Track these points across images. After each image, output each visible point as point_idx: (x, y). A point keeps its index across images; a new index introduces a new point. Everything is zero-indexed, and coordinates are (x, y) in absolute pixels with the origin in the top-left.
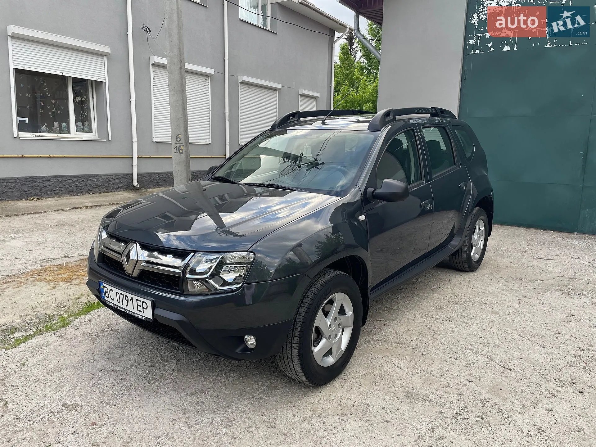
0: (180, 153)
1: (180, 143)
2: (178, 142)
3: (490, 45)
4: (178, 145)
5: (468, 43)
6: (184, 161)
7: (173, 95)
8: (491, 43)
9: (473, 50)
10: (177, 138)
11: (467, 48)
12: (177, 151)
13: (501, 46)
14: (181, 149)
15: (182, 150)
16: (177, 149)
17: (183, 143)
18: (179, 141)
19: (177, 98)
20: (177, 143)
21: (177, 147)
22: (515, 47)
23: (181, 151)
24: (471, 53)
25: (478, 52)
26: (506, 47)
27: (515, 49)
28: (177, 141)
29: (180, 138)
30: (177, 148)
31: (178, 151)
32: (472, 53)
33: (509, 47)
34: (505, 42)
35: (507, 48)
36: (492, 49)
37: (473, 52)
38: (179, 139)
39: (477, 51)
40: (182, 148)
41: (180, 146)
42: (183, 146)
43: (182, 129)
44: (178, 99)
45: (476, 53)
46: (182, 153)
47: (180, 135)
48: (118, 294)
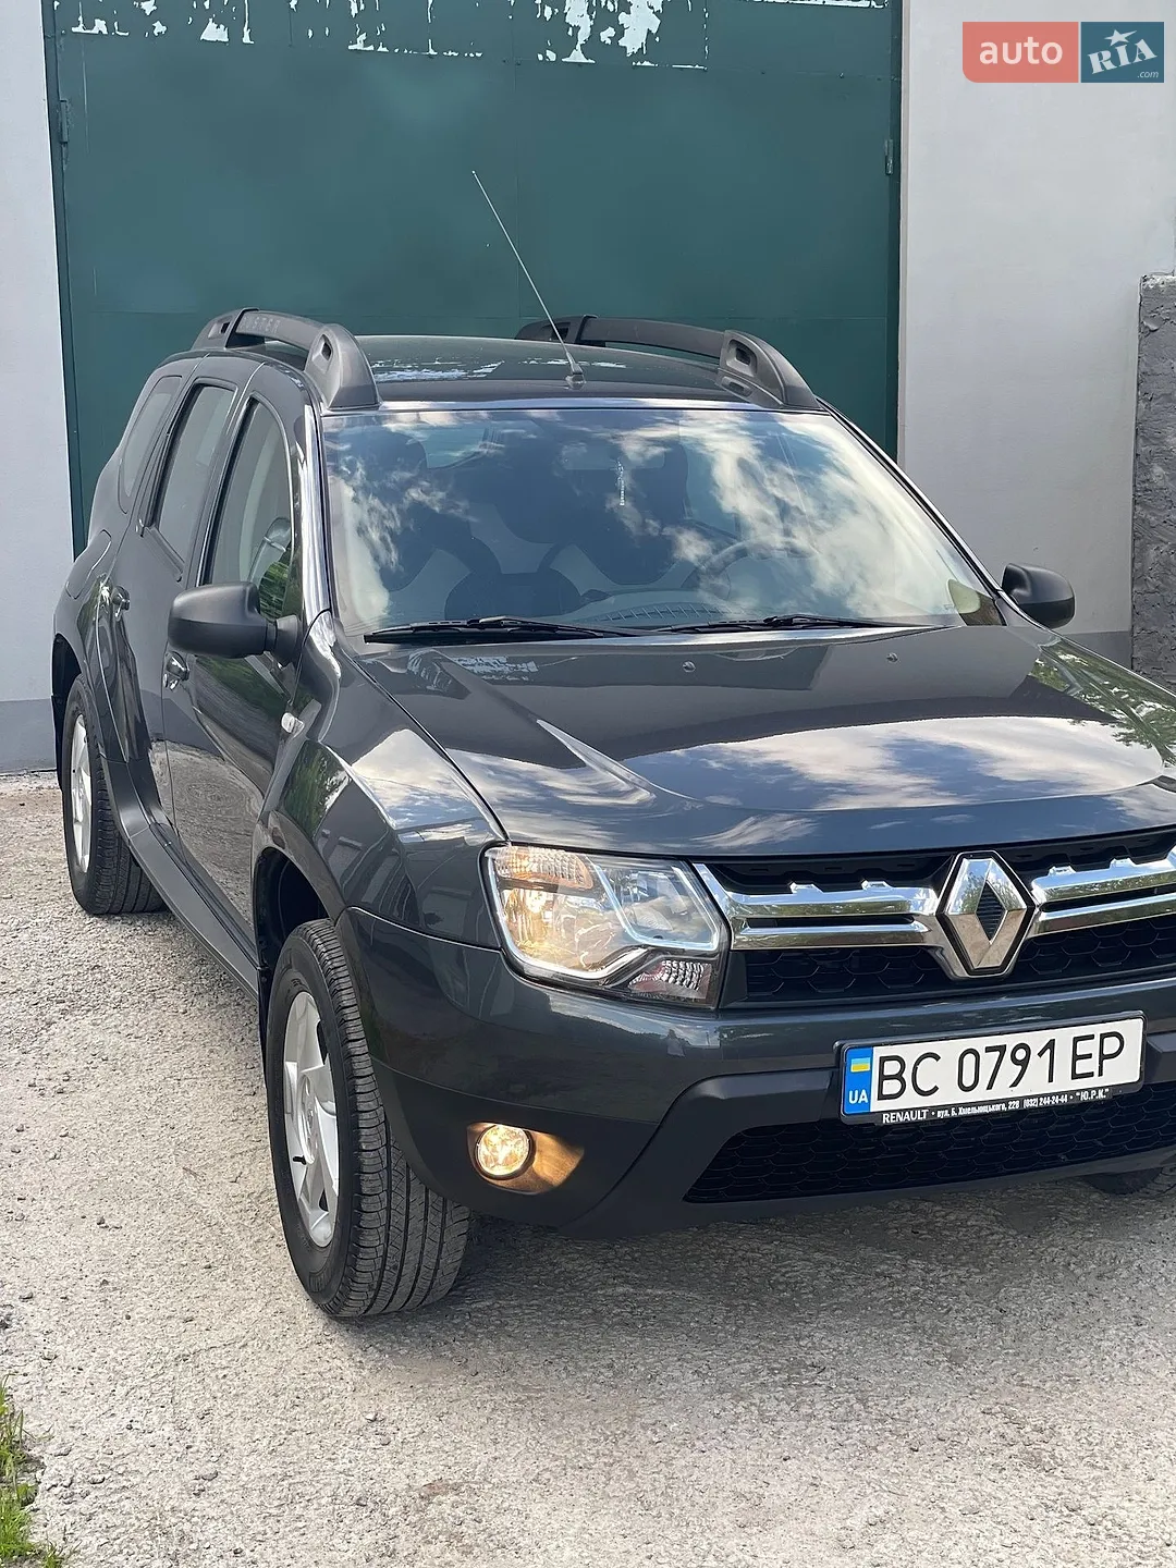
48: (970, 1058)
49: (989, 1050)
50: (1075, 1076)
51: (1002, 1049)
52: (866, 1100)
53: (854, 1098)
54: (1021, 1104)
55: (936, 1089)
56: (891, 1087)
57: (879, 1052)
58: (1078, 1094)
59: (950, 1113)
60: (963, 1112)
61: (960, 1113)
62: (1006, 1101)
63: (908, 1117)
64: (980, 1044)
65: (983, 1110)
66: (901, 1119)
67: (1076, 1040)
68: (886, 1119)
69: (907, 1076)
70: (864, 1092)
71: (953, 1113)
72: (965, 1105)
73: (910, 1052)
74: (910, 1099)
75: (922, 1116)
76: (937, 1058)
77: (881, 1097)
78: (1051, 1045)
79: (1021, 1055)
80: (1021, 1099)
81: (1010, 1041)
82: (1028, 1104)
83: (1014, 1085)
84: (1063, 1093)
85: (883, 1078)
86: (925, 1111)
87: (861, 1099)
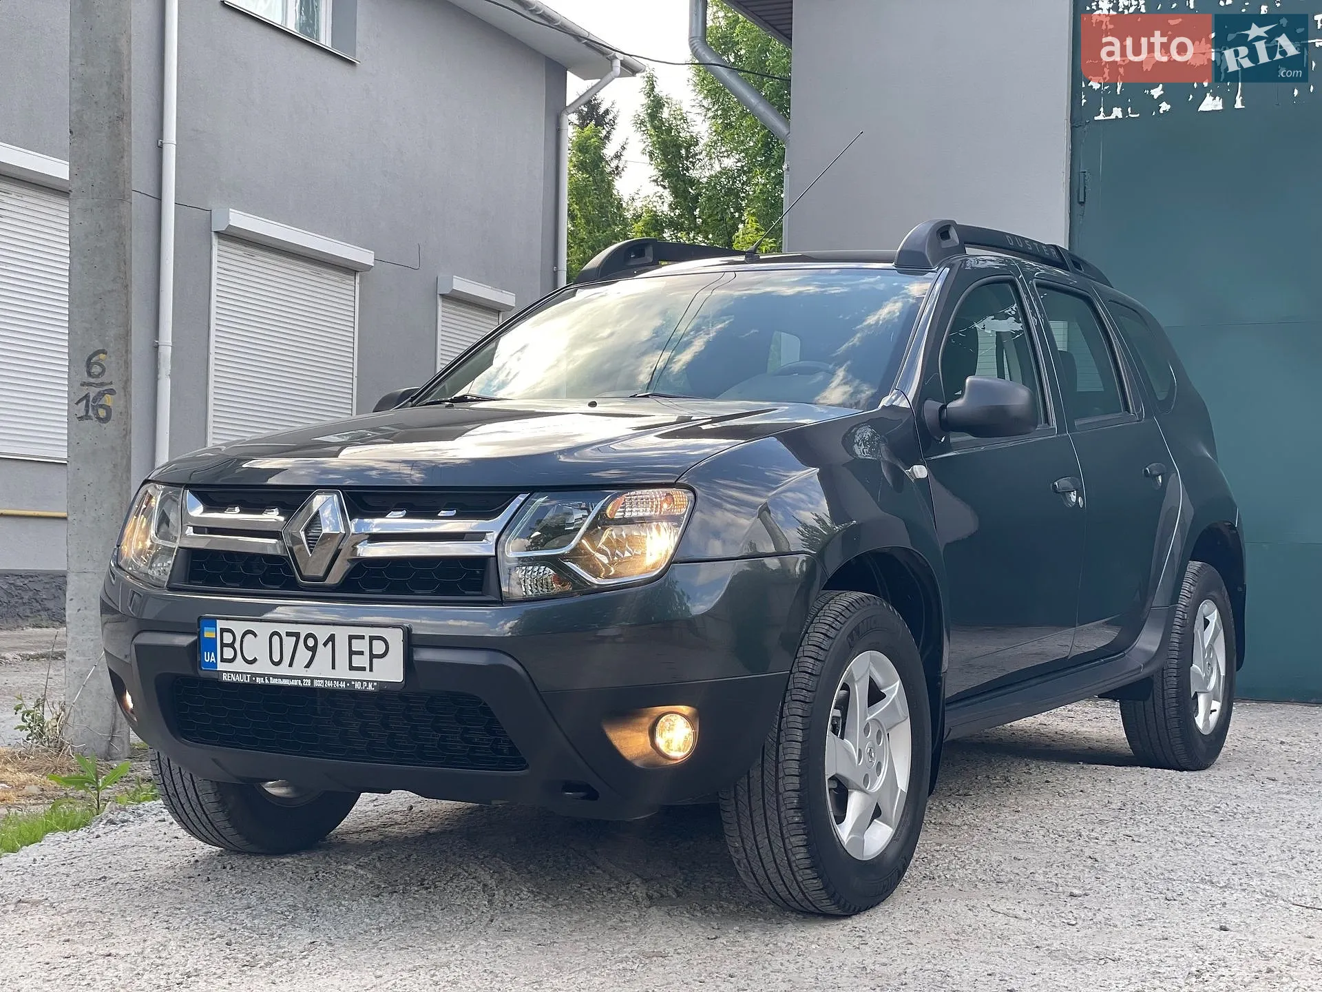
0: (99, 419)
1: (102, 384)
2: (92, 380)
3: (1157, 92)
4: (93, 392)
5: (1083, 86)
6: (113, 448)
7: (86, 210)
8: (1161, 85)
9: (1102, 109)
10: (89, 364)
11: (1084, 101)
12: (87, 411)
13: (1191, 97)
14: (101, 406)
15: (108, 410)
16: (87, 406)
17: (111, 383)
18: (97, 376)
19: (101, 222)
20: (90, 384)
21: (87, 397)
22: (1239, 99)
23: (102, 413)
24: (1096, 118)
25: (1120, 116)
26: (1209, 98)
27: (1238, 105)
28: (89, 374)
29: (100, 365)
30: (88, 402)
31: (91, 413)
32: (1101, 117)
33: (1218, 98)
34: (1206, 84)
35: (1211, 104)
36: (1165, 107)
37: (1102, 114)
38: (96, 370)
39: (1117, 112)
40: (108, 400)
41: (101, 394)
42: (111, 392)
43: (112, 332)
44: (102, 226)
45: (1113, 117)
46: (106, 420)
47: (104, 352)
48: (276, 639)
49: (289, 634)
50: (351, 668)
51: (297, 635)
52: (214, 660)
53: (208, 658)
54: (312, 683)
55: (255, 660)
56: (228, 653)
57: (221, 624)
58: (353, 683)
59: (264, 680)
60: (274, 681)
61: (271, 682)
62: (301, 678)
63: (239, 679)
64: (283, 629)
65: (286, 682)
66: (234, 679)
67: (351, 638)
68: (225, 677)
69: (237, 645)
70: (213, 653)
71: (267, 681)
72: (275, 676)
73: (239, 627)
74: (240, 665)
75: (247, 680)
76: (255, 635)
77: (223, 660)
78: (332, 638)
79: (311, 642)
80: (312, 679)
81: (304, 630)
82: (317, 684)
83: (308, 666)
84: (343, 680)
85: (223, 645)
86: (249, 676)
87: (212, 660)
